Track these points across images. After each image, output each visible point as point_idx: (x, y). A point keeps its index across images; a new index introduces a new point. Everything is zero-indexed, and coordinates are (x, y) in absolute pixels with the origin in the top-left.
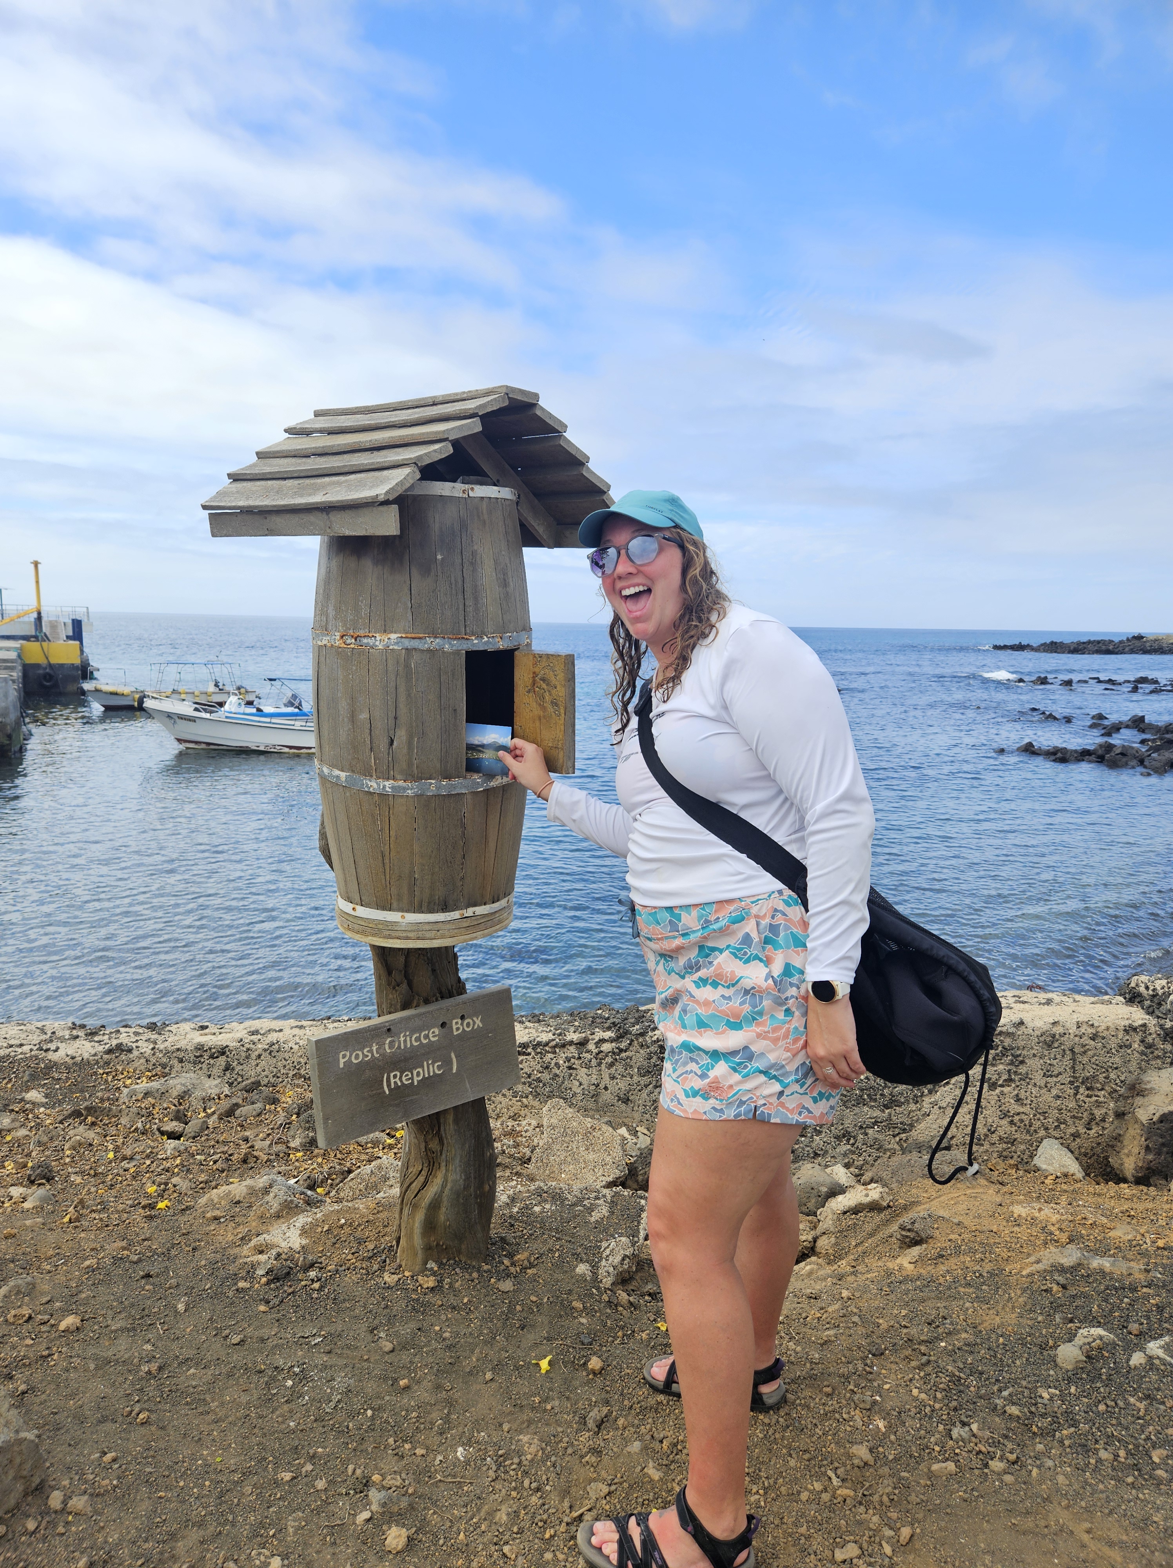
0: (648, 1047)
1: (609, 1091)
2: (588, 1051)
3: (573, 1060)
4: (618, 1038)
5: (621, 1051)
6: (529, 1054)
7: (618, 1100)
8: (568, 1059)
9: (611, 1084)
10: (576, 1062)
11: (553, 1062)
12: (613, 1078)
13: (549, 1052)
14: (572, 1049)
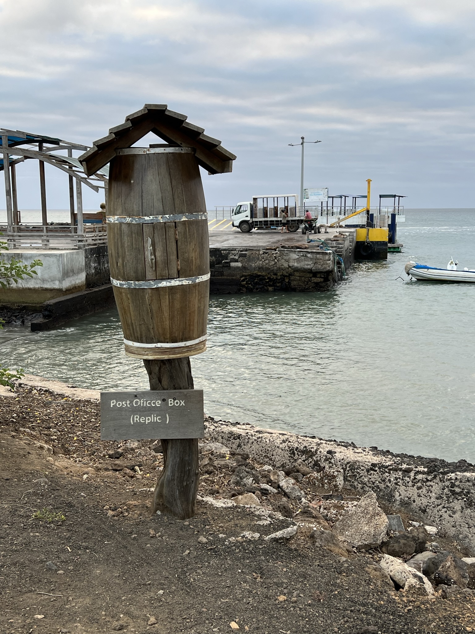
0: (444, 482)
1: (415, 503)
2: (409, 477)
3: (399, 480)
4: (428, 473)
5: (428, 480)
6: (376, 471)
7: (419, 510)
8: (396, 479)
9: (417, 499)
10: (401, 481)
11: (388, 478)
12: (419, 496)
13: (387, 472)
14: (400, 473)
